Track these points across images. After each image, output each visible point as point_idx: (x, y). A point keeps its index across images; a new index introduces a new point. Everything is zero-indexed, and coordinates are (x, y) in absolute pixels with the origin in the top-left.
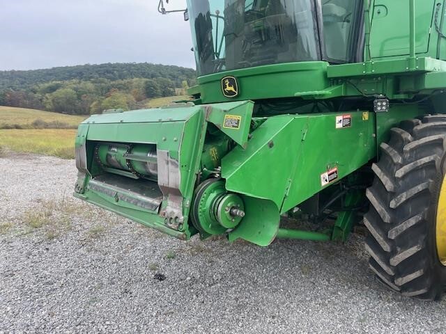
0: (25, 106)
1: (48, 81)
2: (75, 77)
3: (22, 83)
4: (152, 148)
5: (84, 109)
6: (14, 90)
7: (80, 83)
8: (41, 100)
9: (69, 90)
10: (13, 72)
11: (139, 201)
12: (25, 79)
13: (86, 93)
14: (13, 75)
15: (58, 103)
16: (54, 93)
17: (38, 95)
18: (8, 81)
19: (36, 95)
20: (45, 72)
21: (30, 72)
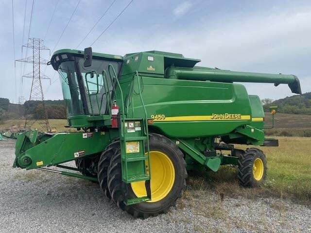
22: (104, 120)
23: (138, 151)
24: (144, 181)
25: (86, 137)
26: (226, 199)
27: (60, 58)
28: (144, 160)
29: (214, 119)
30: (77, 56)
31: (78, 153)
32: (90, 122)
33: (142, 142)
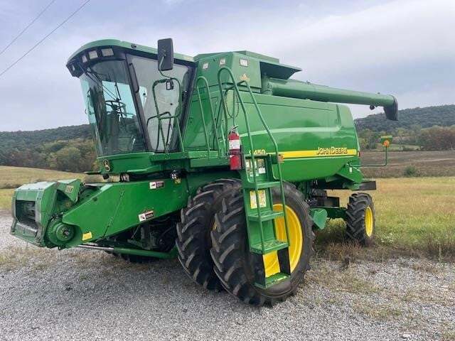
0: (29, 166)
1: (53, 141)
2: (80, 136)
3: (28, 143)
4: (34, 203)
5: (88, 166)
6: (19, 150)
7: (84, 141)
8: (45, 159)
9: (74, 148)
10: (19, 133)
11: (30, 231)
12: (31, 139)
13: (90, 150)
14: (19, 136)
15: (62, 162)
16: (59, 152)
17: (43, 155)
18: (14, 141)
19: (40, 155)
20: (51, 132)
21: (36, 132)
22: (189, 159)
23: (265, 206)
24: (276, 252)
25: (155, 187)
26: (350, 265)
27: (100, 54)
28: (273, 220)
29: (320, 155)
30: (129, 53)
31: (144, 215)
32: (156, 163)
33: (267, 191)
